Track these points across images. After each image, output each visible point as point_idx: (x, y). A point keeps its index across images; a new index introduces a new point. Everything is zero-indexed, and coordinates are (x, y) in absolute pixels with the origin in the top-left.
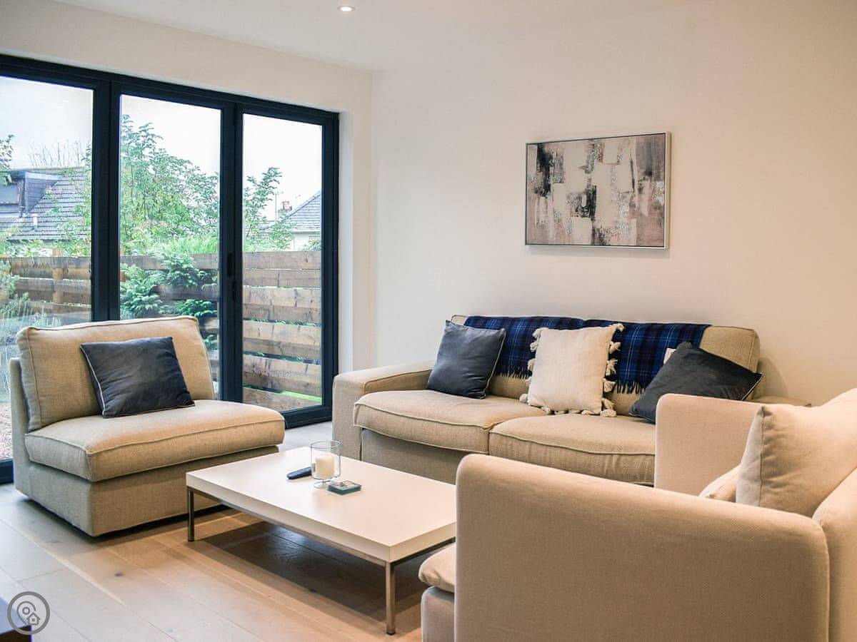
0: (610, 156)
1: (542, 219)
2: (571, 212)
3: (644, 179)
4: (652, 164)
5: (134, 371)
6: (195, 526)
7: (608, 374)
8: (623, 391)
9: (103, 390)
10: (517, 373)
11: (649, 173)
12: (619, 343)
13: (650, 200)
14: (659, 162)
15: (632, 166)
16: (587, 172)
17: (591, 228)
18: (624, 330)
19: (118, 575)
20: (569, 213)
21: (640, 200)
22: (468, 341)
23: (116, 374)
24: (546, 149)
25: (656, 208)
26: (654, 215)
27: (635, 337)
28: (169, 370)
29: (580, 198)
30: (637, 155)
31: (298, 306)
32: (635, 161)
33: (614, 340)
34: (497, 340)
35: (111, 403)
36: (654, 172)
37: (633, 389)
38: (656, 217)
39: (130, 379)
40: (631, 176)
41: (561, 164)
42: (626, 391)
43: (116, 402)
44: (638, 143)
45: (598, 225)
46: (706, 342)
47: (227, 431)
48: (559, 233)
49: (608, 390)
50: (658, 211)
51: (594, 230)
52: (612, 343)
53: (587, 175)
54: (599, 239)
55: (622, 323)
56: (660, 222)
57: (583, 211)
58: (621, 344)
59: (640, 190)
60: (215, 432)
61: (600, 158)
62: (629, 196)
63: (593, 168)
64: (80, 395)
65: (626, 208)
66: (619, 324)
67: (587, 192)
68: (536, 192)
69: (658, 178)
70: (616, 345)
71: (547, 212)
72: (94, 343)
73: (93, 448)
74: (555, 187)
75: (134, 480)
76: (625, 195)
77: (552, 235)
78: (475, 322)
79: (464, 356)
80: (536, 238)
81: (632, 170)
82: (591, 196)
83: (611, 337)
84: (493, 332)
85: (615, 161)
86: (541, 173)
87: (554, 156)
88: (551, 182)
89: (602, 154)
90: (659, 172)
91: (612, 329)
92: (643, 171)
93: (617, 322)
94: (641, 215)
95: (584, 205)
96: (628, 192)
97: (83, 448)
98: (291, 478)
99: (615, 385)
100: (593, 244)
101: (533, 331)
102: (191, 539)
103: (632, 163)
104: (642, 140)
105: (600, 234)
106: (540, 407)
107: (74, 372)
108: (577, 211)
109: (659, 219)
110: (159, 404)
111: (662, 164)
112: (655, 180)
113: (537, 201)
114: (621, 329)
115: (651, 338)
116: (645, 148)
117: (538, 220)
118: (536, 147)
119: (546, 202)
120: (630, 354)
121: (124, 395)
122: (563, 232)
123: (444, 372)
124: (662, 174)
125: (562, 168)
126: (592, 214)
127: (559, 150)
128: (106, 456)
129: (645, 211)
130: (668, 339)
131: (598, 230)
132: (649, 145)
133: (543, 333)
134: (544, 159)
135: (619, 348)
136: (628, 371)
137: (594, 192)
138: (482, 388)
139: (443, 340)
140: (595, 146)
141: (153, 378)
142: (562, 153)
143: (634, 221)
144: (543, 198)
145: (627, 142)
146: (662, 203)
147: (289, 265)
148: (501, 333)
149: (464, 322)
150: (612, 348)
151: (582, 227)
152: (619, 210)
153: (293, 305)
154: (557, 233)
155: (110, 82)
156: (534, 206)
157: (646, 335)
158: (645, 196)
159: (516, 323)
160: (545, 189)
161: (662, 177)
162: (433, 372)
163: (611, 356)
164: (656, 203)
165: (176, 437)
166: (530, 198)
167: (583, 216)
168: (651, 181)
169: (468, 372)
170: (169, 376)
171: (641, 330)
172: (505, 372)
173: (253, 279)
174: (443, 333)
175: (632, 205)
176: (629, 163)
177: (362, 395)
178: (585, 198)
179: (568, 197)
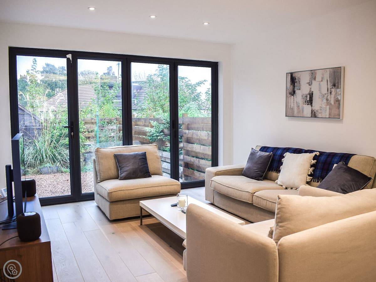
0: (319, 78)
1: (292, 105)
2: (303, 103)
3: (332, 88)
4: (335, 81)
5: (131, 164)
6: (143, 220)
7: (309, 173)
8: (315, 182)
9: (120, 170)
10: (277, 171)
11: (334, 85)
12: (316, 161)
13: (335, 97)
14: (339, 80)
15: (327, 82)
16: (309, 85)
17: (311, 110)
18: (319, 155)
19: (113, 233)
20: (302, 103)
21: (330, 98)
22: (258, 157)
23: (124, 165)
24: (294, 75)
25: (337, 101)
26: (336, 104)
27: (322, 158)
28: (143, 164)
29: (307, 97)
30: (330, 77)
31: (209, 139)
32: (328, 80)
33: (314, 159)
34: (269, 157)
35: (122, 175)
36: (336, 85)
37: (319, 181)
38: (337, 105)
39: (129, 167)
40: (327, 86)
41: (300, 82)
42: (316, 182)
43: (124, 175)
44: (330, 72)
45: (314, 108)
46: (352, 162)
47: (158, 187)
48: (299, 112)
49: (308, 180)
50: (338, 102)
51: (312, 111)
52: (312, 160)
53: (310, 86)
54: (314, 115)
55: (319, 152)
56: (339, 107)
57: (308, 102)
58: (317, 161)
59: (331, 93)
60: (154, 188)
61: (315, 79)
62: (326, 96)
63: (312, 83)
64: (113, 172)
65: (325, 101)
66: (318, 152)
67: (309, 94)
68: (290, 94)
69: (338, 88)
70: (314, 162)
71: (294, 103)
72: (118, 154)
73: (110, 190)
74: (297, 92)
75: (125, 202)
76: (324, 95)
77: (296, 113)
78: (264, 149)
79: (256, 163)
80: (290, 114)
81: (327, 84)
82: (311, 95)
83: (312, 158)
84: (267, 154)
85: (321, 80)
86: (292, 86)
87: (297, 78)
88: (296, 90)
89: (315, 77)
90: (338, 85)
91: (314, 154)
92: (332, 84)
93: (317, 151)
94: (331, 104)
95: (308, 99)
96: (326, 94)
97: (107, 190)
98: (172, 206)
99: (312, 178)
100: (312, 117)
101: (284, 154)
102: (141, 224)
103: (327, 81)
104: (331, 70)
105: (314, 113)
106: (282, 186)
107: (111, 163)
108: (305, 102)
109: (338, 106)
110: (138, 176)
111: (340, 81)
112: (337, 89)
113: (290, 97)
114: (318, 155)
115: (329, 159)
116: (333, 74)
117: (291, 106)
118: (290, 74)
119: (294, 98)
120: (320, 165)
121: (127, 172)
122: (300, 111)
123: (248, 169)
124: (340, 85)
125: (300, 83)
126: (311, 104)
127: (299, 76)
128: (114, 193)
129: (332, 102)
130: (336, 160)
131: (314, 110)
132: (334, 72)
133: (287, 155)
134: (293, 80)
135: (316, 163)
136: (318, 173)
137: (312, 94)
138: (261, 176)
139: (250, 156)
140: (313, 74)
141: (137, 167)
142: (300, 76)
143: (328, 107)
144: (292, 97)
145: (325, 72)
146: (339, 99)
147: (206, 123)
148: (271, 154)
149: (259, 149)
150: (312, 163)
151: (307, 110)
152: (322, 102)
153: (207, 139)
154: (298, 112)
155: (127, 58)
156: (289, 100)
157: (328, 157)
158: (333, 96)
159: (279, 150)
160: (293, 93)
161: (339, 87)
162: (244, 169)
163: (312, 166)
164: (337, 99)
165: (139, 188)
166: (288, 97)
167: (308, 104)
168: (335, 89)
169: (256, 170)
170: (143, 166)
171: (326, 155)
172: (272, 170)
173: (195, 128)
174: (250, 153)
175: (327, 100)
176: (326, 81)
177: (214, 177)
178: (308, 96)
179: (302, 96)
